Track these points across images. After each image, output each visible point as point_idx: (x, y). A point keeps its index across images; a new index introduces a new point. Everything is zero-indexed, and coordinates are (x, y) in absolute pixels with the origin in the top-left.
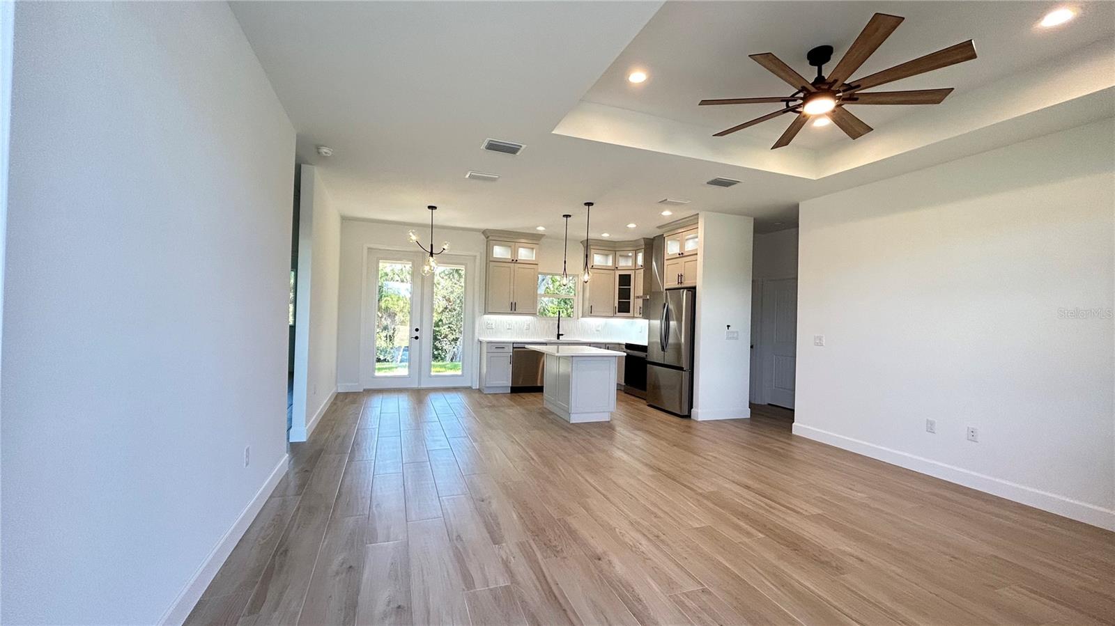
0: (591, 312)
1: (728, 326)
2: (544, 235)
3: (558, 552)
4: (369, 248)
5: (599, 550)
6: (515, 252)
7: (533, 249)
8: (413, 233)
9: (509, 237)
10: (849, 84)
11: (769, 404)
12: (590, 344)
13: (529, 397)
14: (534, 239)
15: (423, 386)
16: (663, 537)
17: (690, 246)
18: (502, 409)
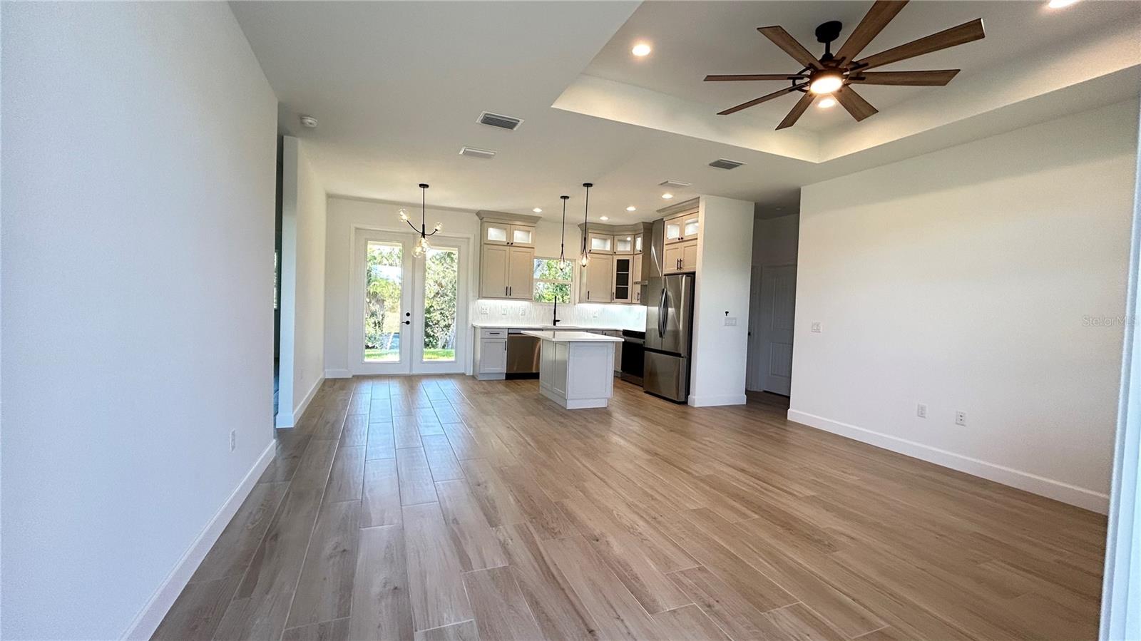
0: (588, 298)
1: (727, 313)
2: (540, 217)
3: (556, 534)
4: (357, 229)
5: (597, 532)
6: (510, 235)
7: (529, 232)
8: (403, 211)
9: (504, 219)
10: (856, 63)
11: (765, 391)
12: (587, 330)
13: (526, 385)
14: (531, 221)
15: (415, 372)
16: (660, 519)
17: (690, 231)
18: (497, 395)
